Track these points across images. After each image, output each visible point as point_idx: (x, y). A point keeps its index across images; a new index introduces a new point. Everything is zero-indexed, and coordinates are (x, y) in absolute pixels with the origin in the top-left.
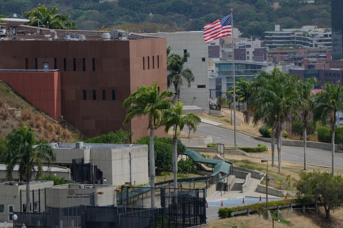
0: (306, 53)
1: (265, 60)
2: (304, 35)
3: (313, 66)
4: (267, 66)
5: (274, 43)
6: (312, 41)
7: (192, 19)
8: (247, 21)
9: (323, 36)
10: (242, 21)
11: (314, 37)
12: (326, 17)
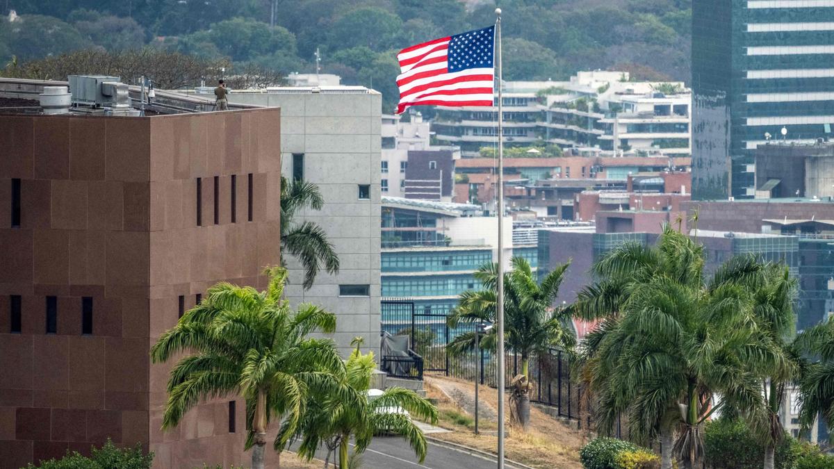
0: (587, 171)
1: (447, 192)
2: (581, 105)
3: (628, 221)
4: (454, 217)
5: (471, 132)
6: (609, 128)
7: (163, 39)
8: (366, 49)
9: (651, 109)
10: (350, 47)
11: (619, 114)
12: (658, 38)
